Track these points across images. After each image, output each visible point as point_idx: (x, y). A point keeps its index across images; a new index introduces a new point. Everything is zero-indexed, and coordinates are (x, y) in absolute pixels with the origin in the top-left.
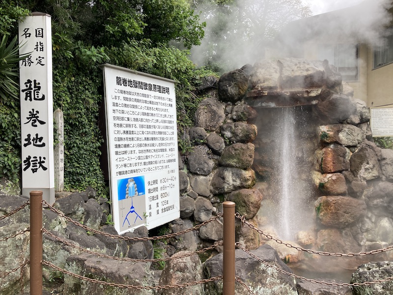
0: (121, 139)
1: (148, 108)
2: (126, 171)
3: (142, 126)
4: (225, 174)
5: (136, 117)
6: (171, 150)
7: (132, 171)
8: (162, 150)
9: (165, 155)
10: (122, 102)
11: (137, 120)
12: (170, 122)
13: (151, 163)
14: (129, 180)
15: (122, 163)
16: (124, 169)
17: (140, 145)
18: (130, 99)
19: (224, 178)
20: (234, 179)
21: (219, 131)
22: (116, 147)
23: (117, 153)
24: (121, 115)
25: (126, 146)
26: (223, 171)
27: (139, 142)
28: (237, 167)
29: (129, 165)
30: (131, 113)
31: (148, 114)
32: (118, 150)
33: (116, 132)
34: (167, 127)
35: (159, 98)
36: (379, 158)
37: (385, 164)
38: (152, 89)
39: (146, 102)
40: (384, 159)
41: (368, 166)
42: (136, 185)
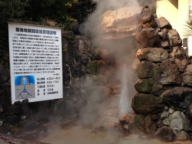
0: (18, 57)
1: (38, 42)
2: (21, 72)
3: (34, 51)
6: (57, 63)
7: (25, 73)
8: (49, 63)
10: (19, 39)
11: (30, 48)
12: (56, 49)
13: (39, 69)
14: (23, 77)
15: (18, 68)
16: (19, 71)
17: (32, 60)
18: (25, 38)
22: (14, 61)
25: (22, 60)
29: (23, 70)
30: (26, 45)
31: (38, 45)
32: (16, 62)
33: (14, 54)
34: (53, 52)
35: (48, 37)
36: (182, 71)
37: (185, 74)
38: (42, 33)
39: (37, 39)
40: (186, 71)
41: (162, 75)
42: (28, 79)
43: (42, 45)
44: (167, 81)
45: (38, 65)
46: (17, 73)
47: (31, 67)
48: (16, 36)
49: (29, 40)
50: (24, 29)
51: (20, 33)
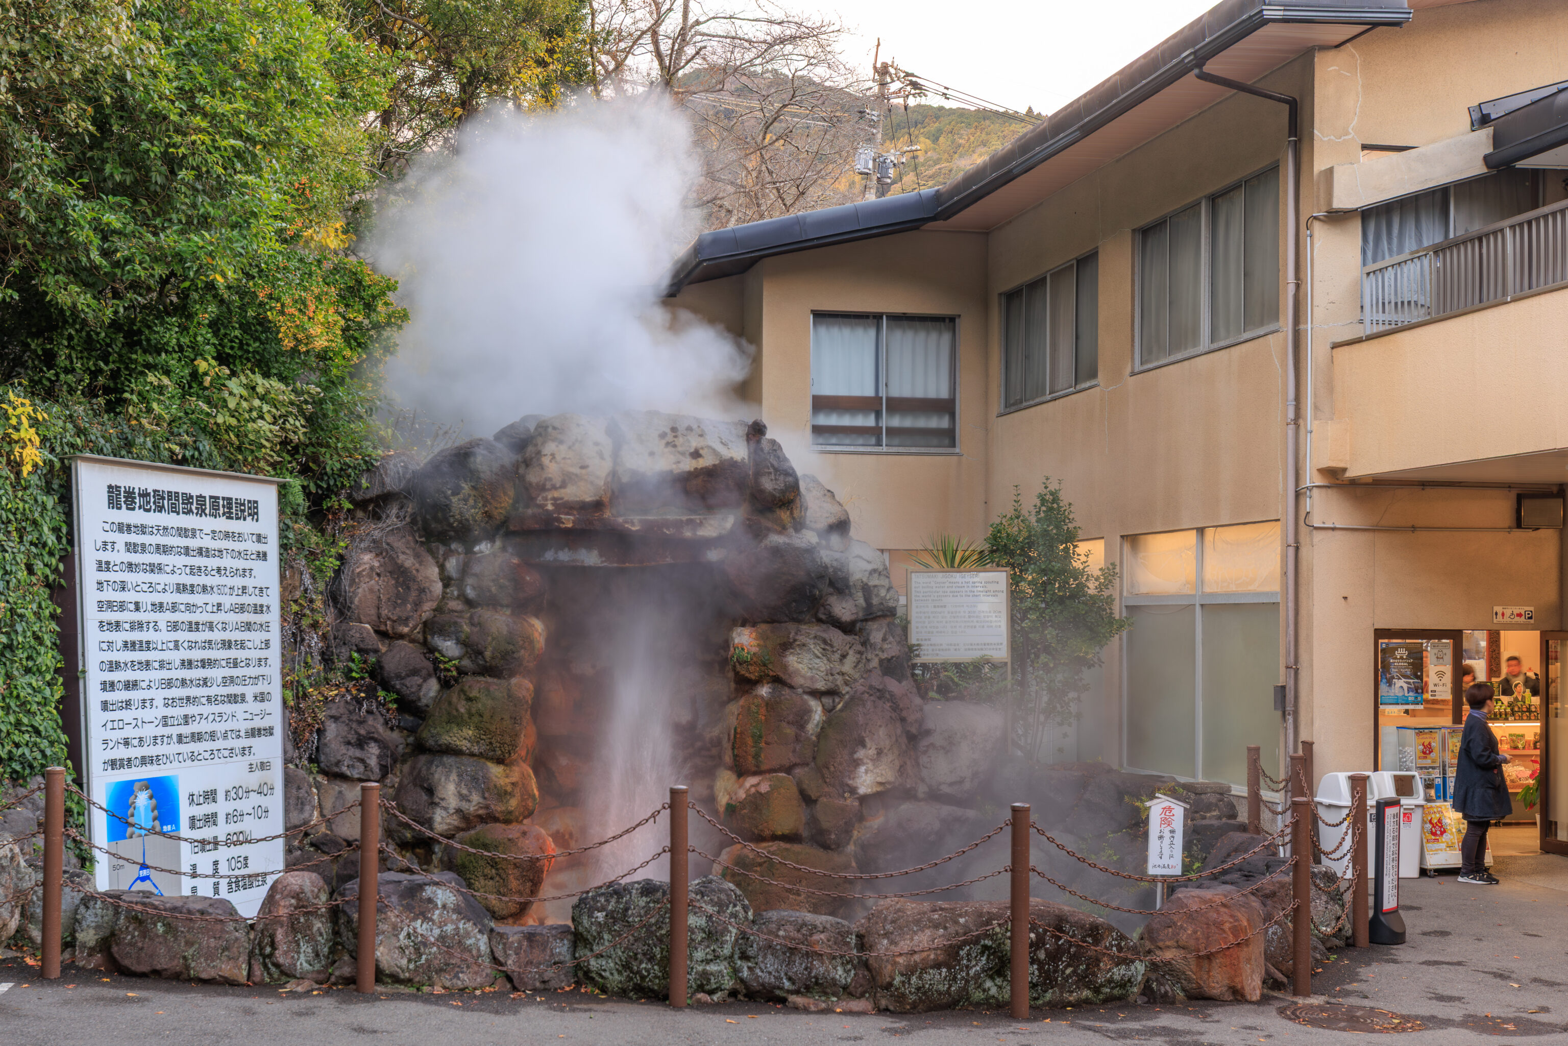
0: (118, 664)
1: (194, 570)
2: (129, 760)
3: (174, 626)
4: (437, 776)
5: (157, 598)
6: (261, 697)
7: (145, 761)
8: (234, 699)
9: (241, 715)
10: (120, 556)
11: (159, 607)
12: (259, 609)
13: (197, 737)
14: (136, 786)
15: (119, 735)
16: (122, 753)
17: (169, 684)
18: (143, 546)
19: (430, 791)
20: (465, 792)
21: (420, 637)
22: (104, 689)
23: (105, 706)
24: (118, 596)
25: (131, 685)
26: (429, 769)
27: (165, 674)
28: (472, 755)
29: (136, 742)
30: (145, 587)
31: (192, 589)
32: (110, 696)
33: (104, 646)
34: (248, 626)
35: (227, 535)
36: (914, 730)
37: (928, 746)
38: (207, 511)
39: (187, 551)
40: (928, 733)
41: (861, 754)
42: (154, 801)
43: (204, 589)
44: (879, 779)
45: (191, 710)
46: (114, 764)
47: (165, 722)
48: (111, 537)
49: (156, 559)
50: (137, 491)
51: (124, 516)
